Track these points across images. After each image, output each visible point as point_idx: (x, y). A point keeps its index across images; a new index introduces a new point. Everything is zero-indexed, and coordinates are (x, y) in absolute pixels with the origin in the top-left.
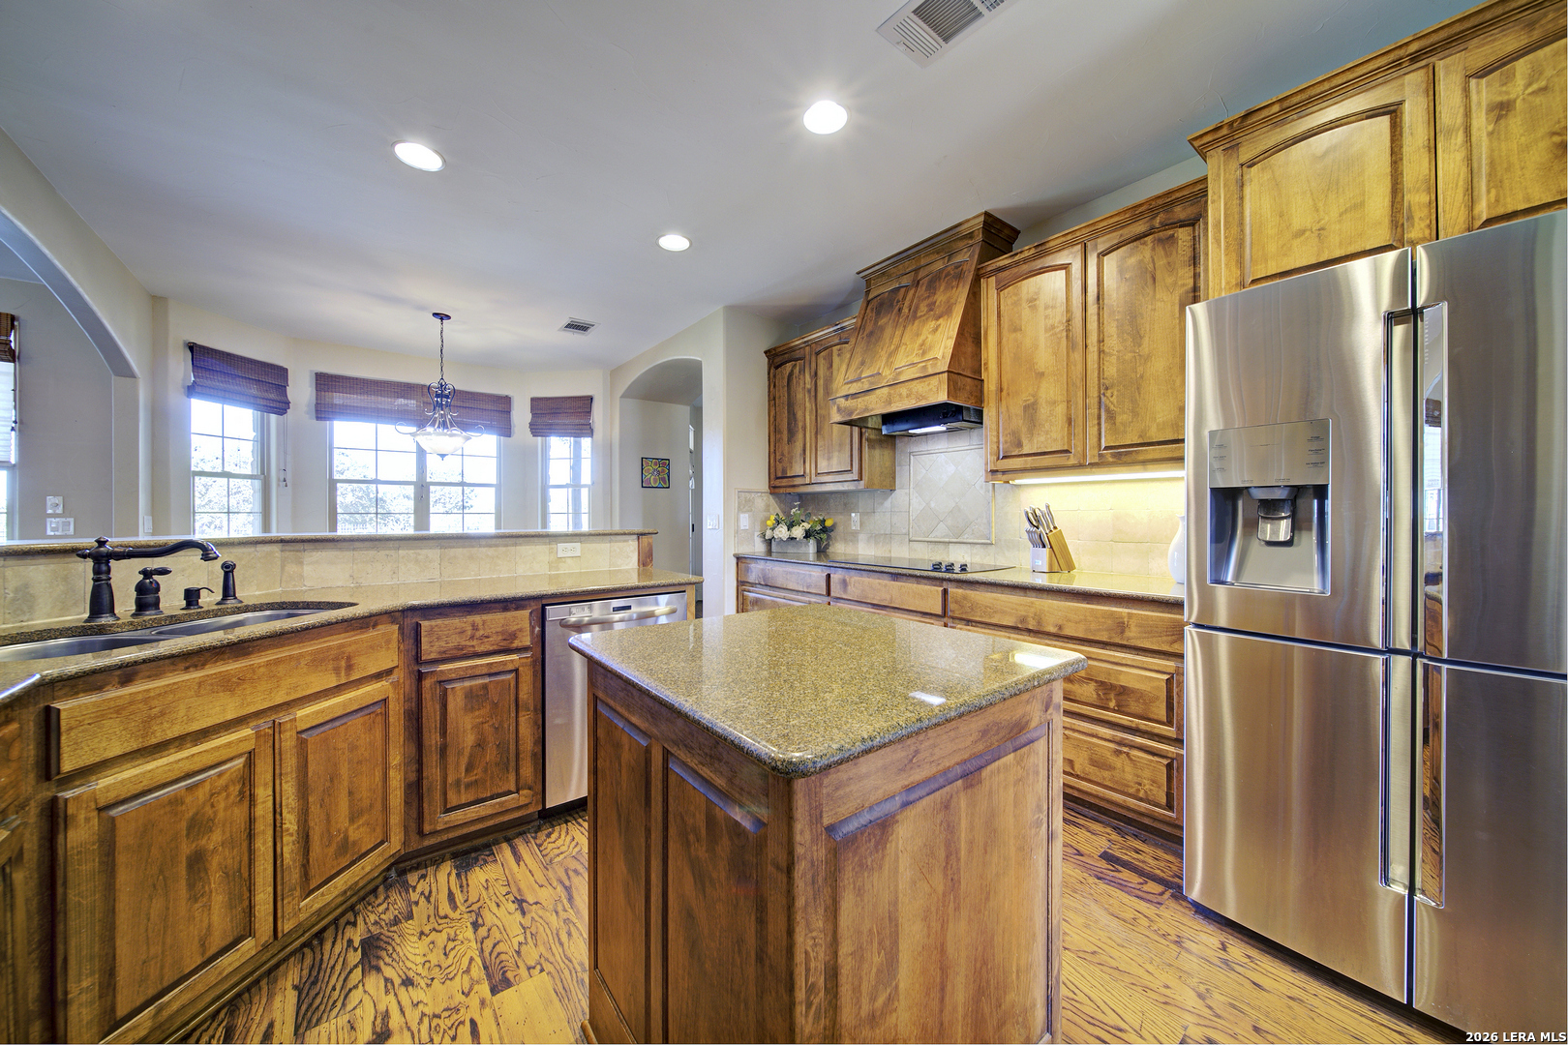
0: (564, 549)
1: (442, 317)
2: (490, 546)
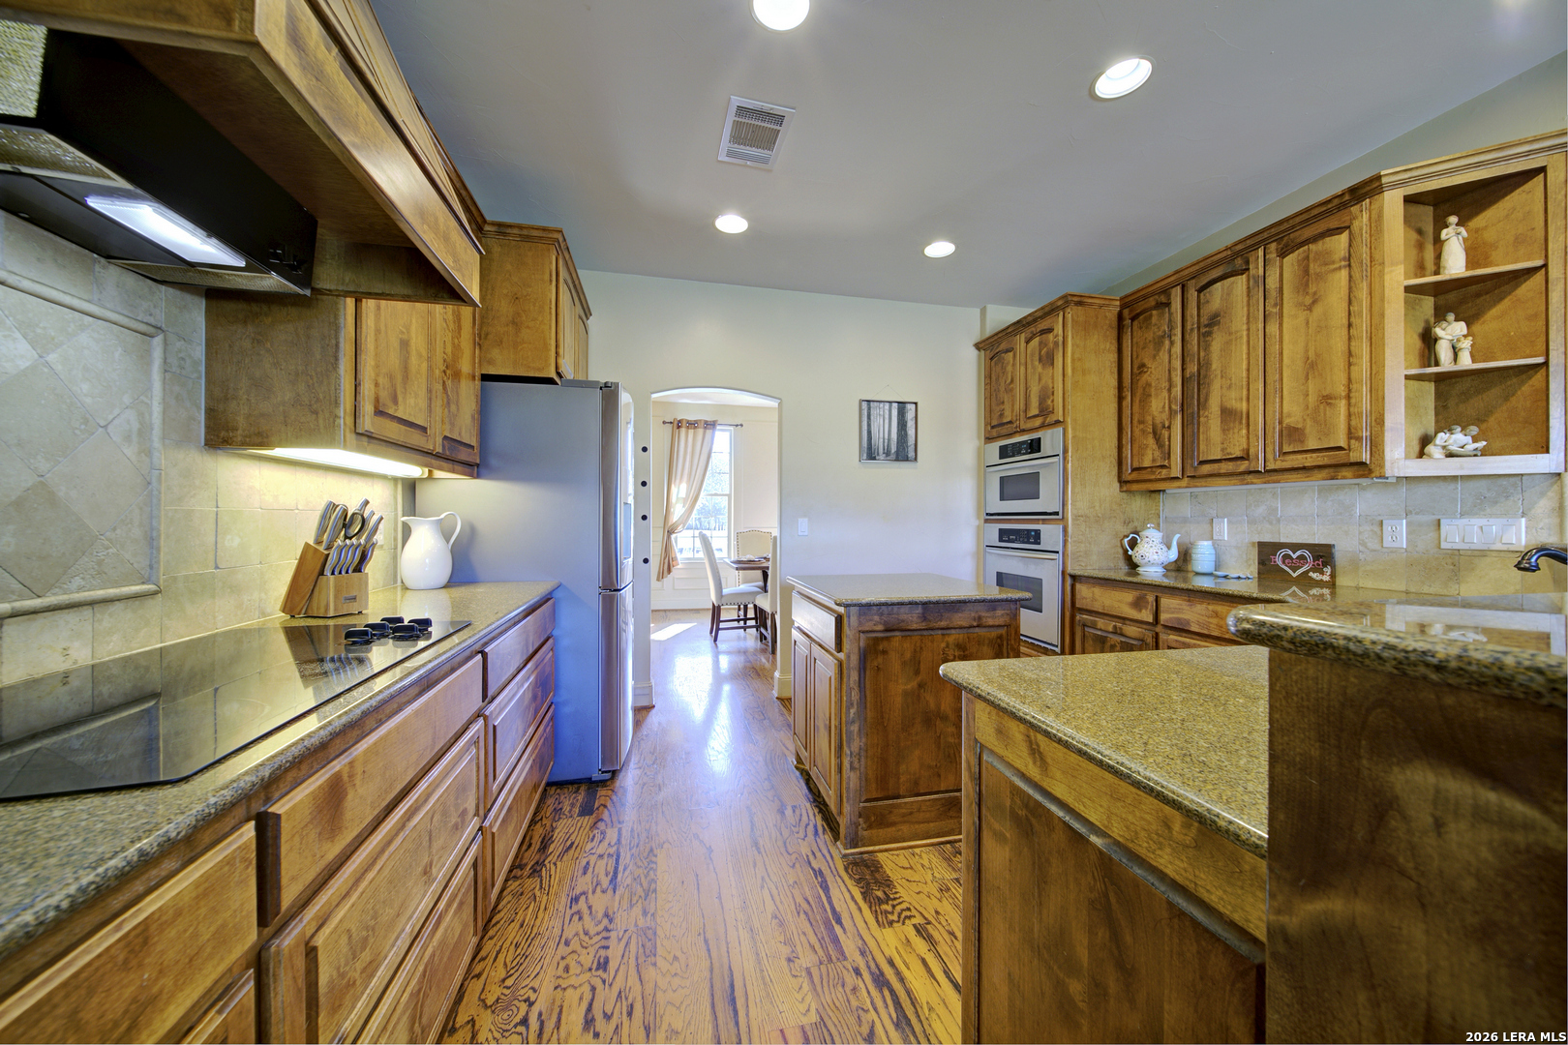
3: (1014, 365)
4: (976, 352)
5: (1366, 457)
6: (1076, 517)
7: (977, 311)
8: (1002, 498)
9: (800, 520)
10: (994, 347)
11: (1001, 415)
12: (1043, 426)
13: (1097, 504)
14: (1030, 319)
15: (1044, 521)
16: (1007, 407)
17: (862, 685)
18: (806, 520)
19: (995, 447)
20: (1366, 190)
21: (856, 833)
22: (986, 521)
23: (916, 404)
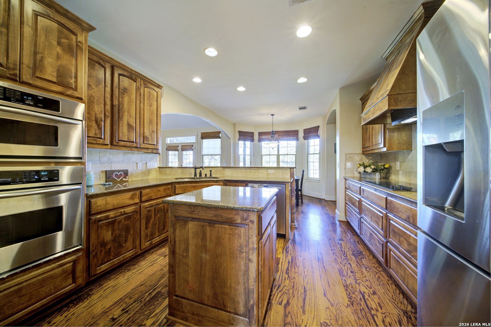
0: (270, 171)
1: (272, 115)
2: (254, 170)
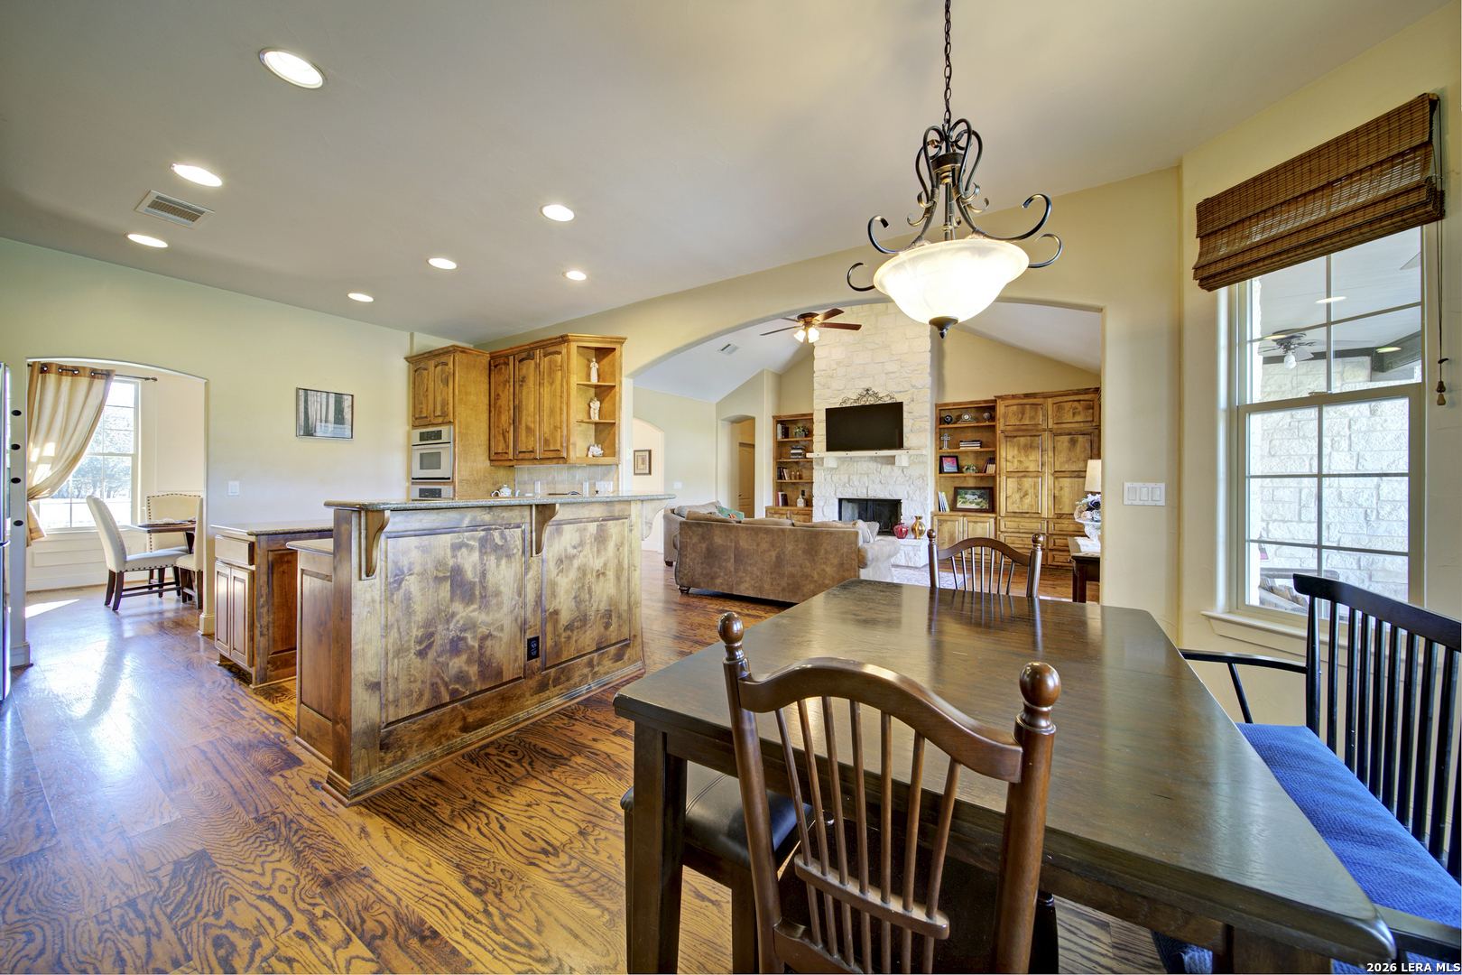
3: (428, 379)
4: (407, 363)
5: (565, 455)
6: (461, 481)
7: (407, 335)
8: (422, 468)
9: (231, 483)
10: (419, 363)
11: (421, 412)
12: (442, 424)
13: (475, 473)
14: (436, 353)
15: (444, 483)
16: (424, 406)
17: (270, 584)
18: (237, 483)
19: (417, 432)
20: (564, 340)
21: (265, 674)
22: (413, 483)
23: (352, 396)
